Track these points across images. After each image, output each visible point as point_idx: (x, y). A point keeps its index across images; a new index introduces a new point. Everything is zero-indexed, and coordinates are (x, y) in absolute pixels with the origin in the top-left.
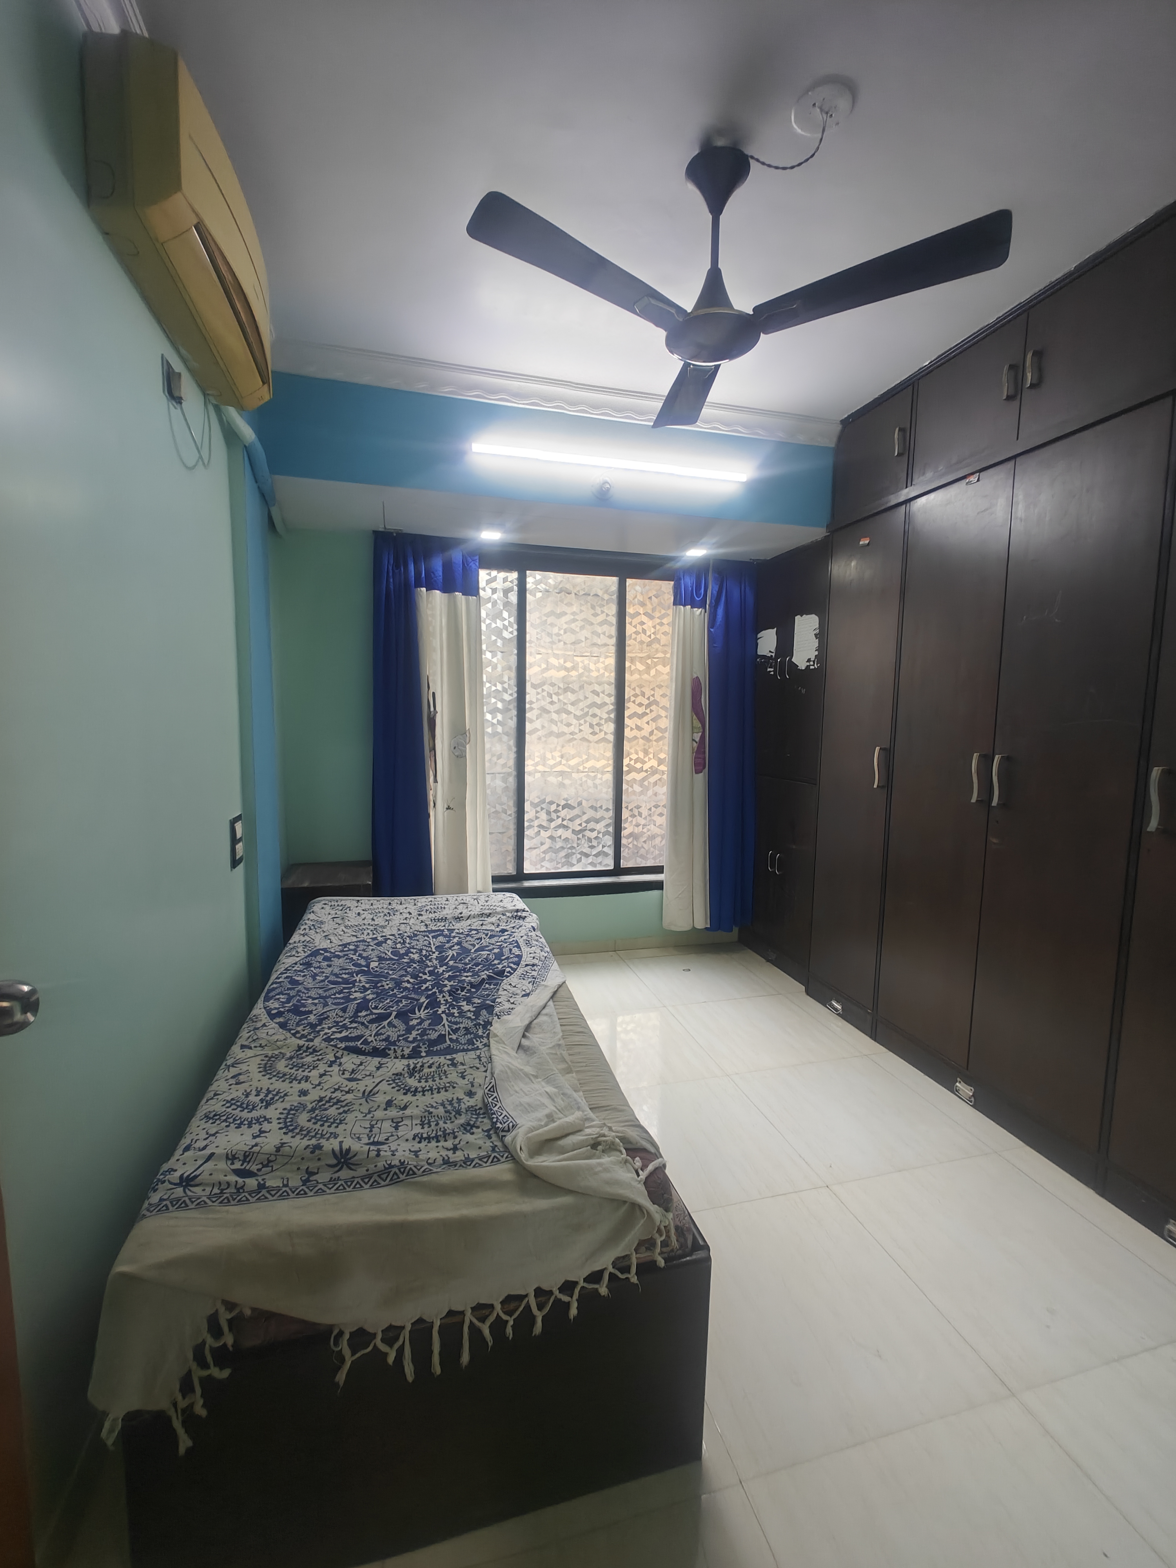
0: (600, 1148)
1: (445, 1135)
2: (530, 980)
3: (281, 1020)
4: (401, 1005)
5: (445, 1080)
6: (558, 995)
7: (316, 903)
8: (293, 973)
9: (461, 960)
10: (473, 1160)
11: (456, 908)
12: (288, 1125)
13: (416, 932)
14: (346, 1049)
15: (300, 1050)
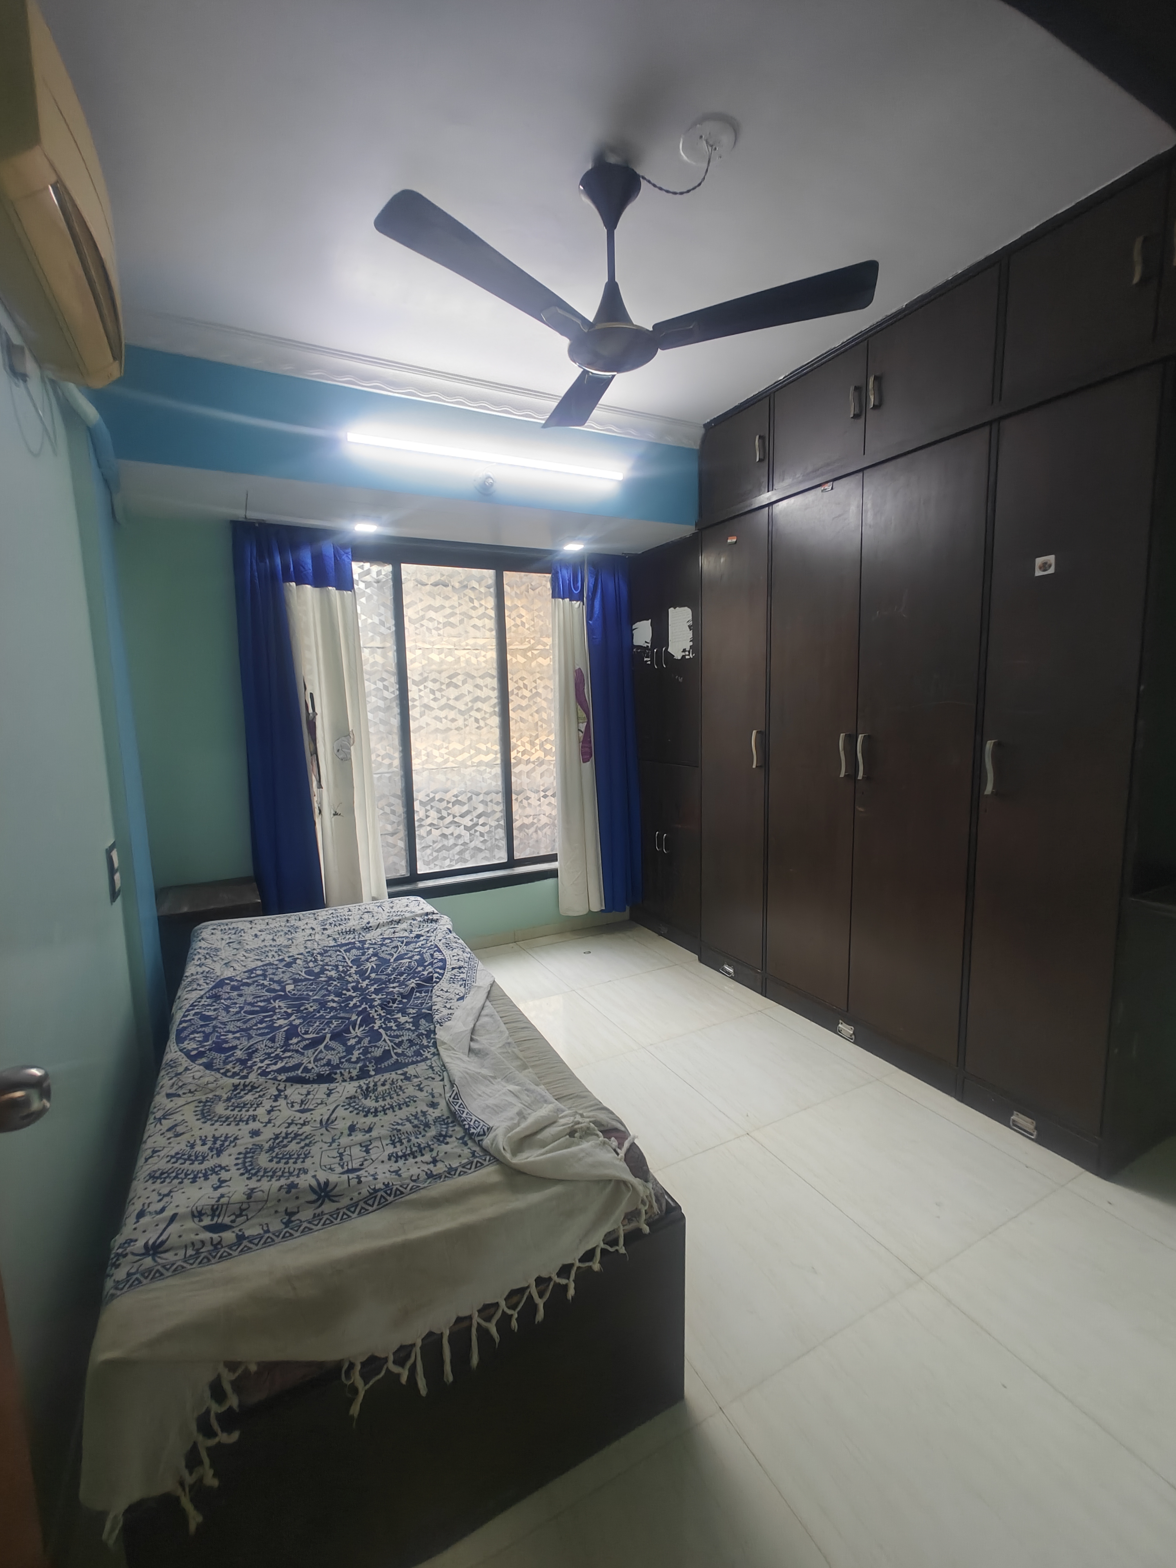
0: (577, 1135)
1: (421, 1151)
2: (460, 983)
3: (204, 1060)
4: (333, 1026)
5: (402, 1095)
6: (492, 994)
7: (203, 929)
8: (202, 1009)
9: (382, 971)
10: (456, 1170)
11: (361, 918)
12: (249, 1169)
13: (325, 948)
14: (288, 1080)
15: (237, 1090)
